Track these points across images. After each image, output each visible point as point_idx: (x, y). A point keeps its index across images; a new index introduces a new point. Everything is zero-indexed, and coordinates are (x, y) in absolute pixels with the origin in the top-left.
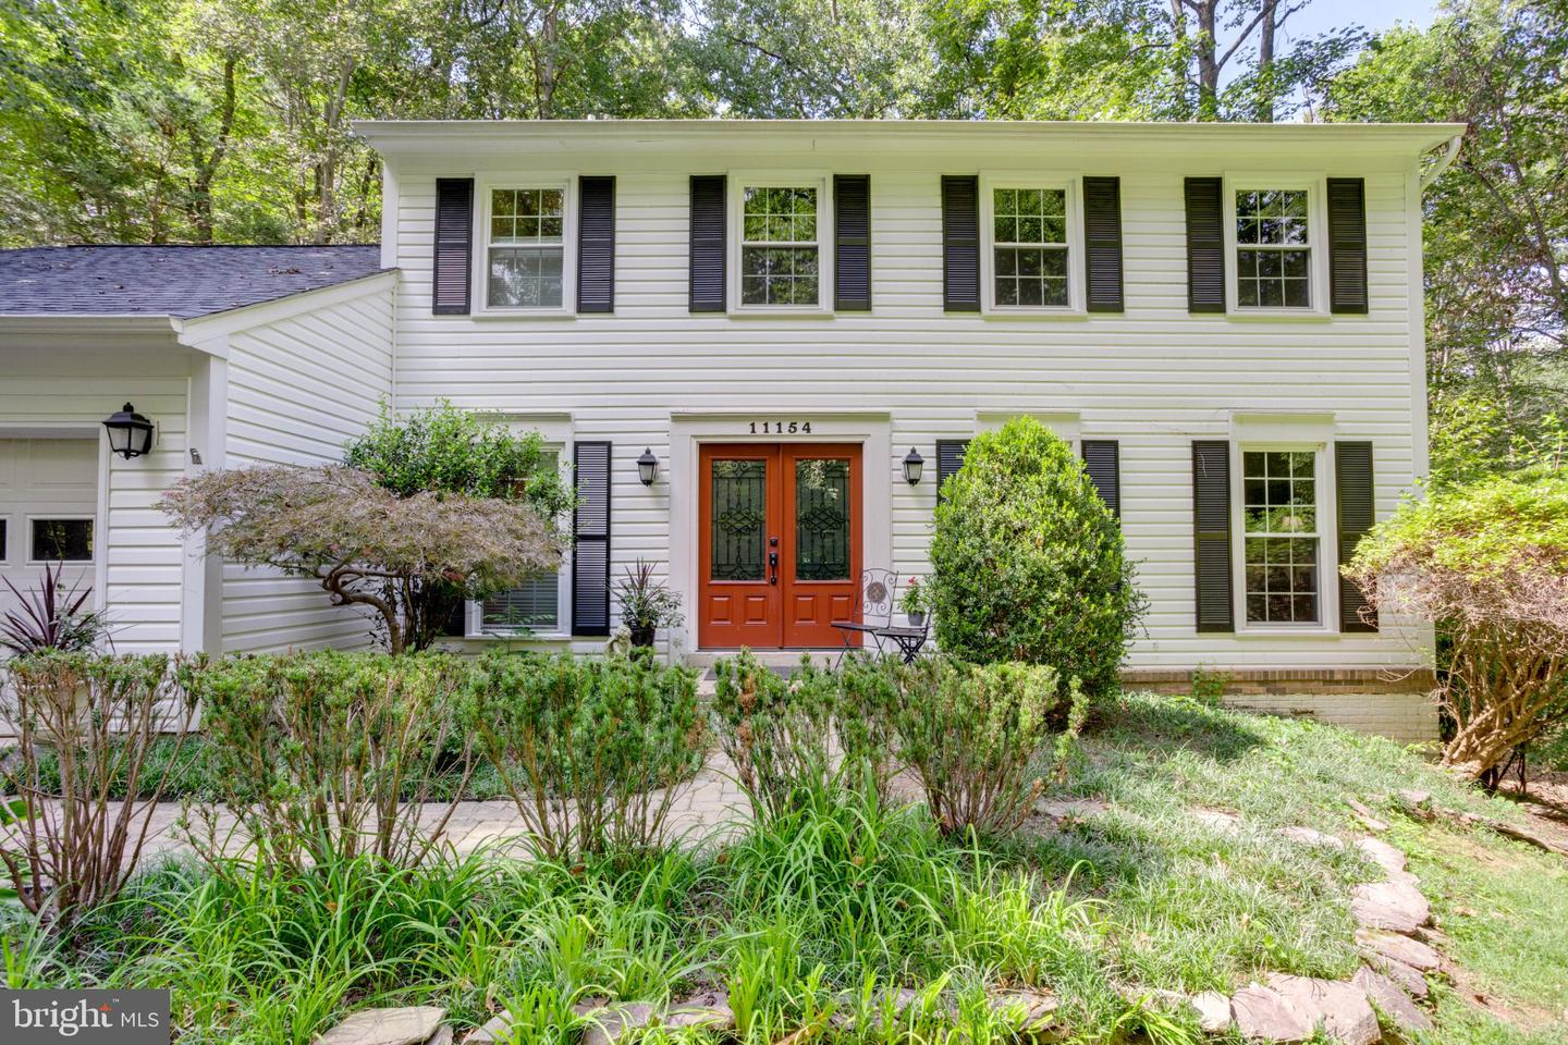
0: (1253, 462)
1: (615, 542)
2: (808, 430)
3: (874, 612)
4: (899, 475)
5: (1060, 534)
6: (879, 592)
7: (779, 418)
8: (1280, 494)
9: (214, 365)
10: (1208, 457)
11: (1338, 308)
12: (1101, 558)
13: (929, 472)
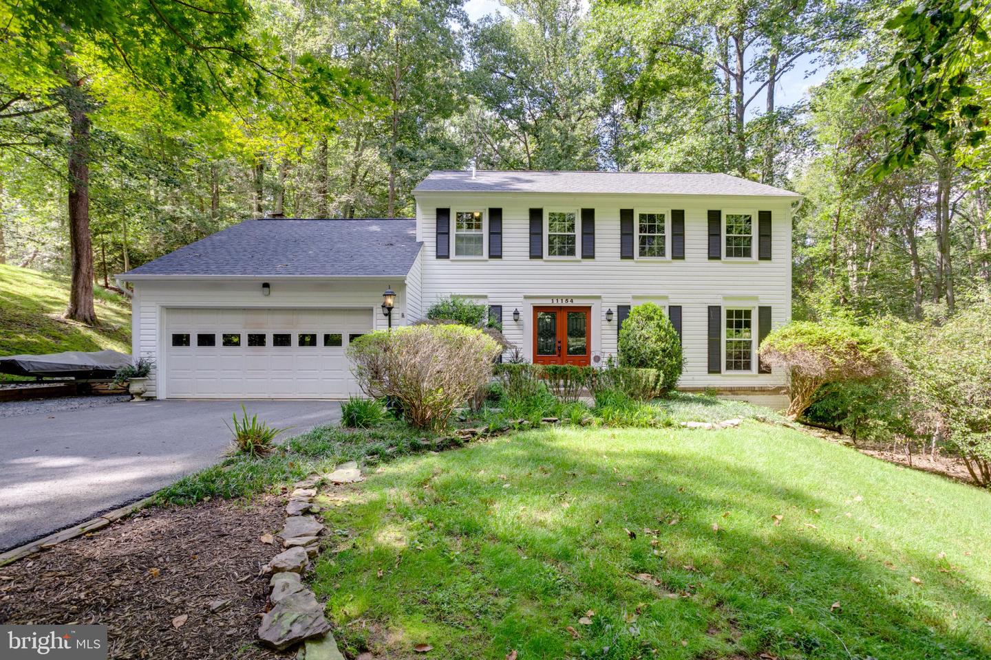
0: (730, 313)
2: (572, 302)
3: (595, 365)
4: (604, 318)
5: (660, 339)
6: (597, 359)
7: (562, 298)
8: (739, 325)
10: (714, 312)
11: (761, 258)
12: (672, 347)
13: (615, 317)
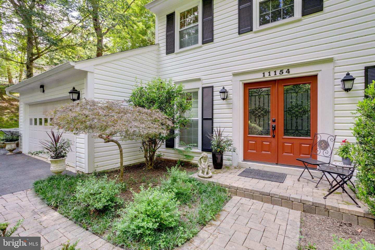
1: (215, 120)
2: (289, 72)
3: (321, 154)
4: (339, 87)
7: (275, 69)
9: (89, 75)
13: (359, 84)
